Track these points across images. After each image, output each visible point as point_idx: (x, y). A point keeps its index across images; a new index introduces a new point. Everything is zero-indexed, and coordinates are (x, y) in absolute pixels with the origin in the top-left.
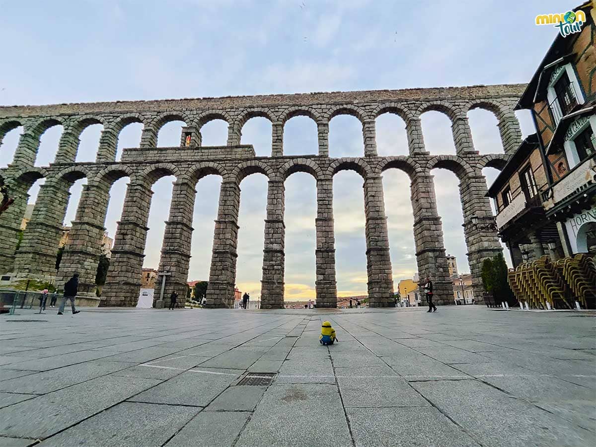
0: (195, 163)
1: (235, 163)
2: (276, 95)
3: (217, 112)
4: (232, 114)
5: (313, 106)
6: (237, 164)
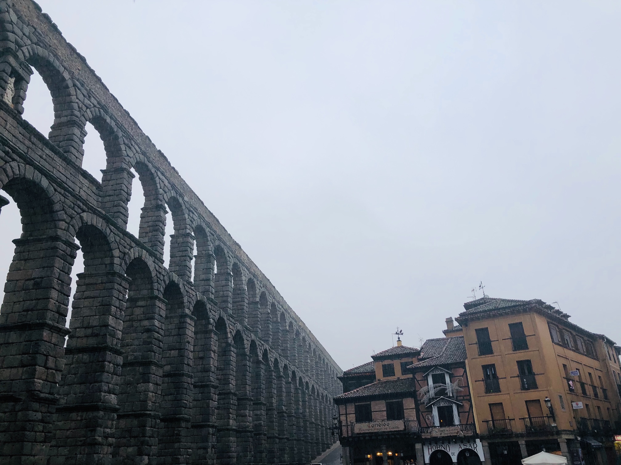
0: (18, 159)
1: (79, 207)
2: (130, 117)
3: (62, 69)
4: (81, 97)
5: (159, 173)
6: (80, 211)
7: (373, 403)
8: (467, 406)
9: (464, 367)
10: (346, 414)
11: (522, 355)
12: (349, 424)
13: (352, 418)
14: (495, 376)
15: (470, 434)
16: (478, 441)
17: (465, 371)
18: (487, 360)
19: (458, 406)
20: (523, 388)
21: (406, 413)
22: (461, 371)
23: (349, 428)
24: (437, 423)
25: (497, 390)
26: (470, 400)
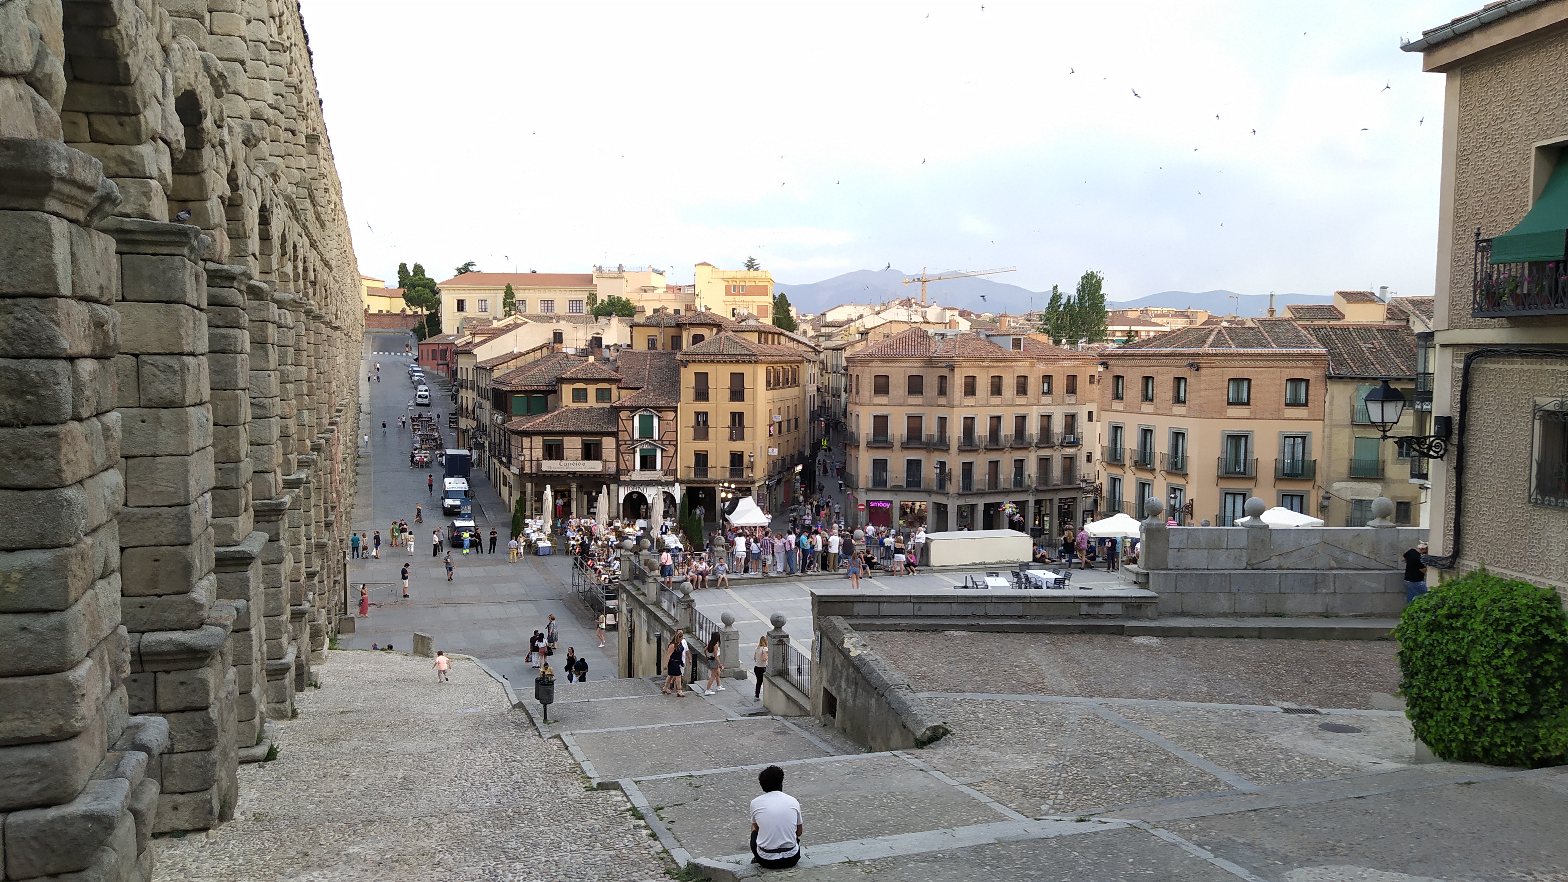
7: (566, 439)
8: (671, 450)
9: (676, 412)
10: (531, 448)
11: (737, 407)
12: (534, 458)
13: (538, 453)
14: (705, 422)
15: (671, 478)
16: (677, 484)
17: (676, 416)
18: (701, 406)
19: (662, 450)
20: (731, 439)
21: (605, 454)
22: (671, 415)
23: (534, 463)
24: (638, 466)
25: (705, 437)
26: (676, 446)
